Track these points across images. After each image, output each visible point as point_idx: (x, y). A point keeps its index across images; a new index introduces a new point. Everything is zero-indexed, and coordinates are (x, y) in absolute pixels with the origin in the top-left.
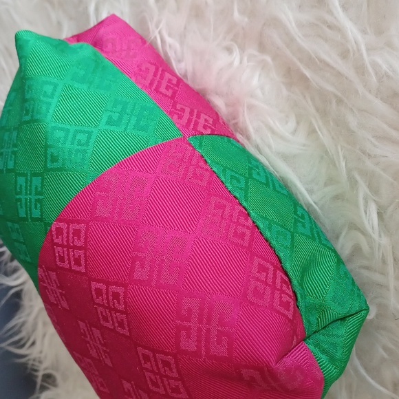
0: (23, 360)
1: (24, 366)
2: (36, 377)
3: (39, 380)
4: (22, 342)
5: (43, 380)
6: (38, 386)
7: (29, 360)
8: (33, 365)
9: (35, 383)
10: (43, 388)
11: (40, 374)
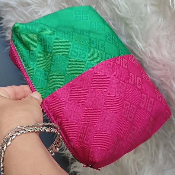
0: (64, 155)
1: (65, 157)
2: (69, 159)
3: (70, 161)
4: (63, 149)
5: (71, 161)
6: (70, 162)
7: (66, 155)
8: (67, 156)
9: (69, 162)
10: (72, 163)
11: (70, 158)
